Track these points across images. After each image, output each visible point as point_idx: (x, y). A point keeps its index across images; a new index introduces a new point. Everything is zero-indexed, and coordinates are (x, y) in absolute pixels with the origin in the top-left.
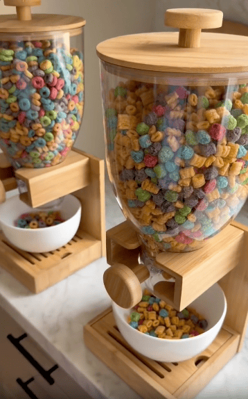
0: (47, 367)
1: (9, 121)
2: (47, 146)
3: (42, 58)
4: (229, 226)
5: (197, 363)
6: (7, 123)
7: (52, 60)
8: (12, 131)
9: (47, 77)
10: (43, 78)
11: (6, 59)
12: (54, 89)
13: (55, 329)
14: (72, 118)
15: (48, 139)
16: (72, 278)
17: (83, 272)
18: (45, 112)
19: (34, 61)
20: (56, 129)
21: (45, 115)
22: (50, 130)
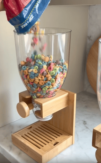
1: (36, 73)
2: (52, 85)
8: (36, 78)
15: (52, 82)
20: (57, 77)
22: (54, 78)
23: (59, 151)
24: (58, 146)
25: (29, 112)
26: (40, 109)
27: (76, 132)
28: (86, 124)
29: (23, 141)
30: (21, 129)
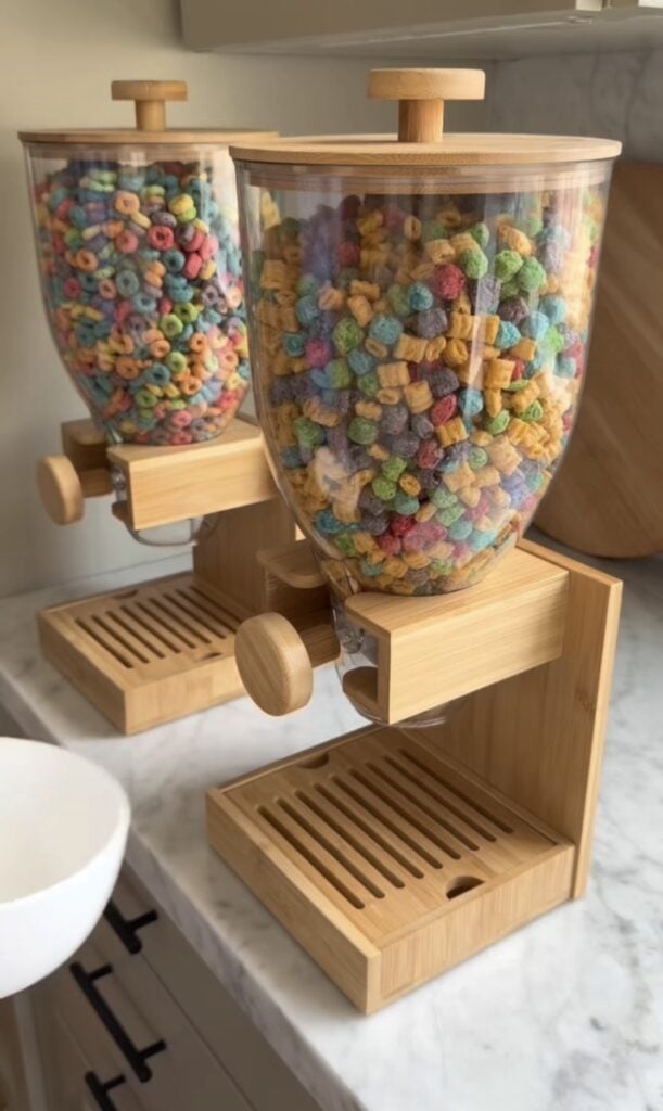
1: (96, 322)
2: (175, 383)
3: (175, 191)
5: (451, 893)
6: (91, 327)
7: (196, 193)
8: (101, 346)
9: (180, 229)
10: (174, 230)
11: (99, 187)
12: (194, 256)
14: (235, 327)
15: (174, 368)
18: (173, 303)
19: (158, 195)
20: (195, 346)
21: (172, 312)
22: (180, 347)
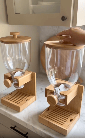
0: (25, 134)
4: (75, 85)
5: (70, 121)
13: (29, 120)
16: (29, 107)
17: (31, 105)
23: (28, 104)
24: (28, 102)
25: (11, 84)
26: (17, 82)
27: (37, 94)
28: (42, 89)
29: (8, 101)
30: (5, 96)
